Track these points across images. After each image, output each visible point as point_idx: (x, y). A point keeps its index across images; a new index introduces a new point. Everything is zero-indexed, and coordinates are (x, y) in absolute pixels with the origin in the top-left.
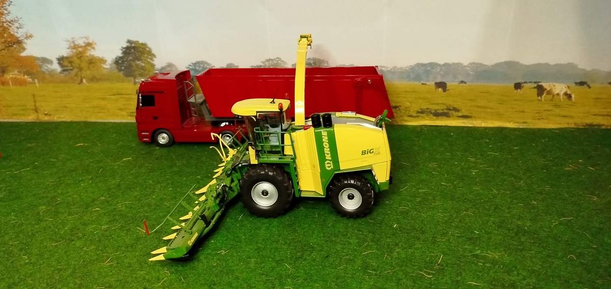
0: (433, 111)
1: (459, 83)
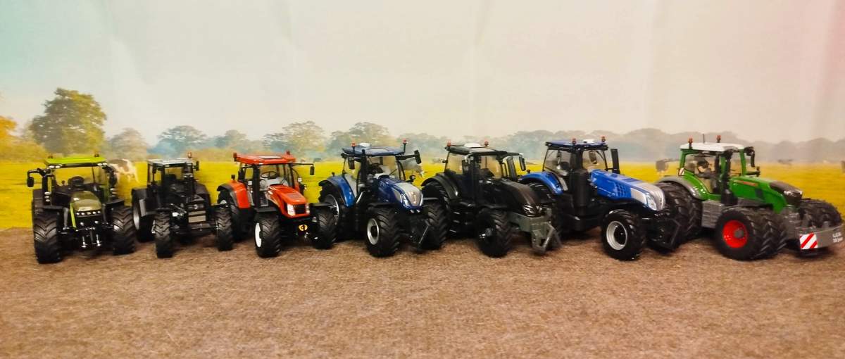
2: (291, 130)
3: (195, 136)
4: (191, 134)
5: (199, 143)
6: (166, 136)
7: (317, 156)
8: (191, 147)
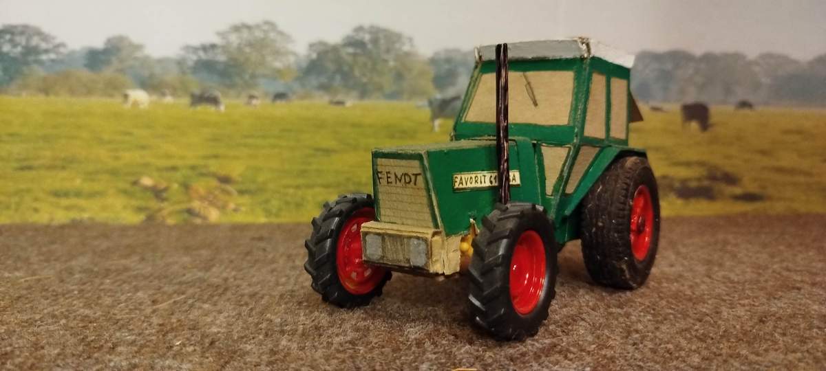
0: (677, 185)
2: (232, 37)
3: (44, 45)
4: (35, 41)
5: (53, 61)
7: (281, 89)
8: (35, 67)
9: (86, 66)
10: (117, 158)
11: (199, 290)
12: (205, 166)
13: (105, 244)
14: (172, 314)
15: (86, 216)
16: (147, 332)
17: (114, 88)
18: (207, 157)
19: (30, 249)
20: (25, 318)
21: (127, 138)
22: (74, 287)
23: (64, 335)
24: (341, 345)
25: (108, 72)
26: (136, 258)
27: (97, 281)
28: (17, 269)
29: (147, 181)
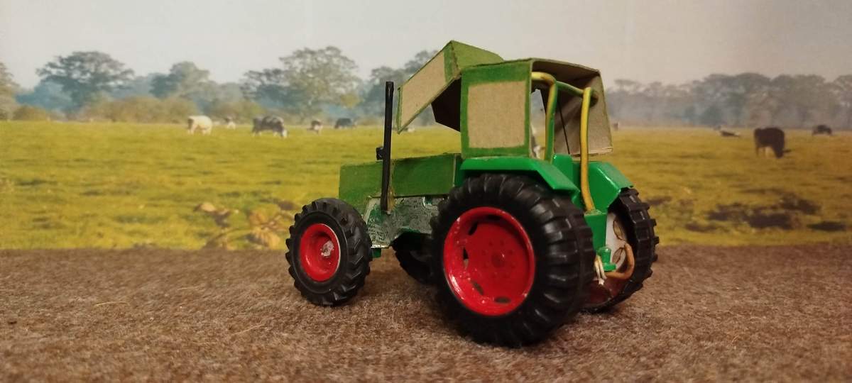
0: (750, 213)
1: (815, 133)
2: (297, 63)
3: (112, 72)
4: (103, 68)
5: (120, 87)
6: (54, 72)
7: (343, 116)
8: (104, 93)
9: (151, 91)
10: (179, 184)
11: (273, 318)
12: (268, 193)
13: (170, 271)
14: (252, 342)
15: (148, 241)
16: (230, 359)
17: (179, 114)
18: (267, 183)
19: (99, 274)
20: (108, 343)
21: (190, 163)
22: (148, 313)
23: (149, 362)
24: (429, 375)
25: (173, 98)
26: (203, 285)
27: (170, 307)
28: (90, 294)
29: (209, 207)
